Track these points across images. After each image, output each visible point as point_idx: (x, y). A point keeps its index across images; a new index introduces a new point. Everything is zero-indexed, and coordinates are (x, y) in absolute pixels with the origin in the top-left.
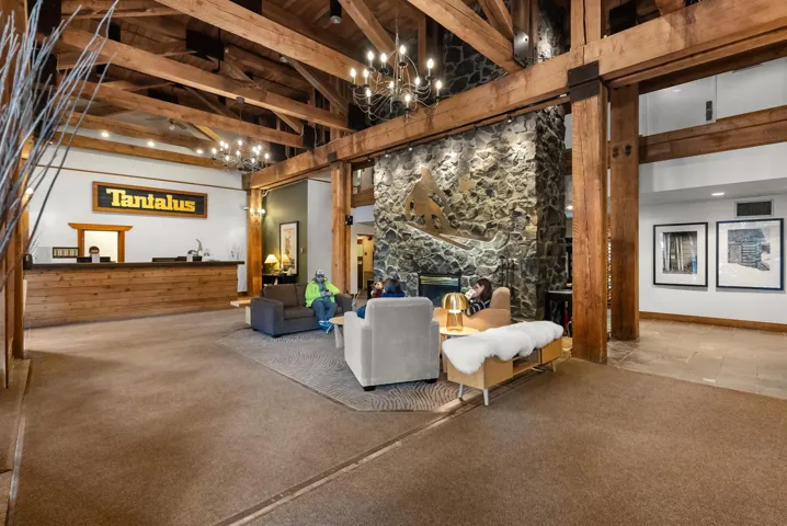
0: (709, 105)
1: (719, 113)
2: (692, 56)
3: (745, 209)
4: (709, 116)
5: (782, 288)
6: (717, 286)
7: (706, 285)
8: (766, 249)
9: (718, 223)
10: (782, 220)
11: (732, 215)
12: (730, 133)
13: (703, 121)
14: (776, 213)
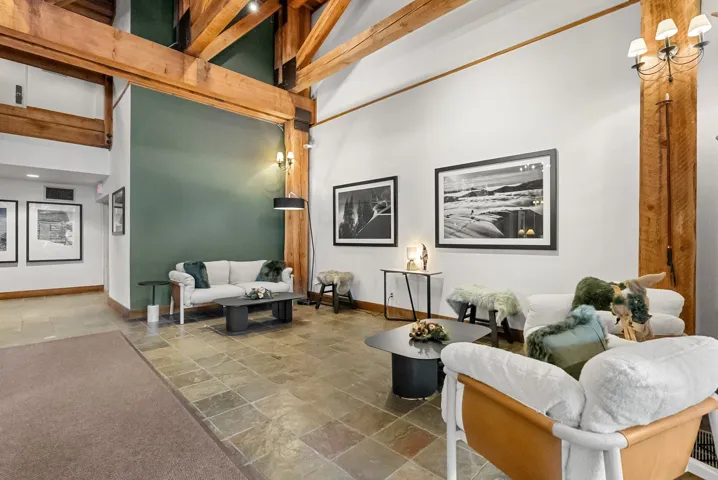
0: (19, 89)
1: (28, 101)
2: (33, 44)
3: (53, 193)
4: (19, 99)
5: (81, 259)
6: (28, 260)
7: (17, 261)
8: (69, 228)
9: (28, 203)
10: (81, 206)
11: (42, 198)
12: (52, 125)
13: (12, 102)
14: (77, 200)
